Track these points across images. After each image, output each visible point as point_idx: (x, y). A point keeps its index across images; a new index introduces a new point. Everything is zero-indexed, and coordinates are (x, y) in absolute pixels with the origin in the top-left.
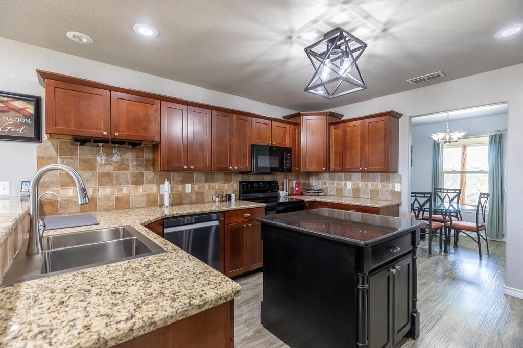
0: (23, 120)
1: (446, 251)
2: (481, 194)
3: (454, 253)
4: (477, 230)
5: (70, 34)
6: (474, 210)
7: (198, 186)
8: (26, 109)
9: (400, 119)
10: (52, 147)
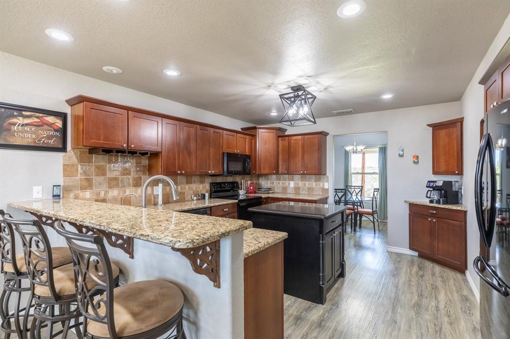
0: (54, 133)
1: (355, 231)
2: (375, 189)
3: (360, 231)
4: (372, 214)
5: (105, 68)
6: (370, 200)
7: (181, 188)
8: (56, 124)
9: (327, 137)
10: (74, 156)
